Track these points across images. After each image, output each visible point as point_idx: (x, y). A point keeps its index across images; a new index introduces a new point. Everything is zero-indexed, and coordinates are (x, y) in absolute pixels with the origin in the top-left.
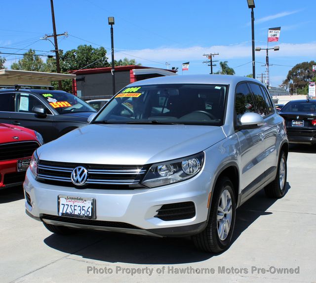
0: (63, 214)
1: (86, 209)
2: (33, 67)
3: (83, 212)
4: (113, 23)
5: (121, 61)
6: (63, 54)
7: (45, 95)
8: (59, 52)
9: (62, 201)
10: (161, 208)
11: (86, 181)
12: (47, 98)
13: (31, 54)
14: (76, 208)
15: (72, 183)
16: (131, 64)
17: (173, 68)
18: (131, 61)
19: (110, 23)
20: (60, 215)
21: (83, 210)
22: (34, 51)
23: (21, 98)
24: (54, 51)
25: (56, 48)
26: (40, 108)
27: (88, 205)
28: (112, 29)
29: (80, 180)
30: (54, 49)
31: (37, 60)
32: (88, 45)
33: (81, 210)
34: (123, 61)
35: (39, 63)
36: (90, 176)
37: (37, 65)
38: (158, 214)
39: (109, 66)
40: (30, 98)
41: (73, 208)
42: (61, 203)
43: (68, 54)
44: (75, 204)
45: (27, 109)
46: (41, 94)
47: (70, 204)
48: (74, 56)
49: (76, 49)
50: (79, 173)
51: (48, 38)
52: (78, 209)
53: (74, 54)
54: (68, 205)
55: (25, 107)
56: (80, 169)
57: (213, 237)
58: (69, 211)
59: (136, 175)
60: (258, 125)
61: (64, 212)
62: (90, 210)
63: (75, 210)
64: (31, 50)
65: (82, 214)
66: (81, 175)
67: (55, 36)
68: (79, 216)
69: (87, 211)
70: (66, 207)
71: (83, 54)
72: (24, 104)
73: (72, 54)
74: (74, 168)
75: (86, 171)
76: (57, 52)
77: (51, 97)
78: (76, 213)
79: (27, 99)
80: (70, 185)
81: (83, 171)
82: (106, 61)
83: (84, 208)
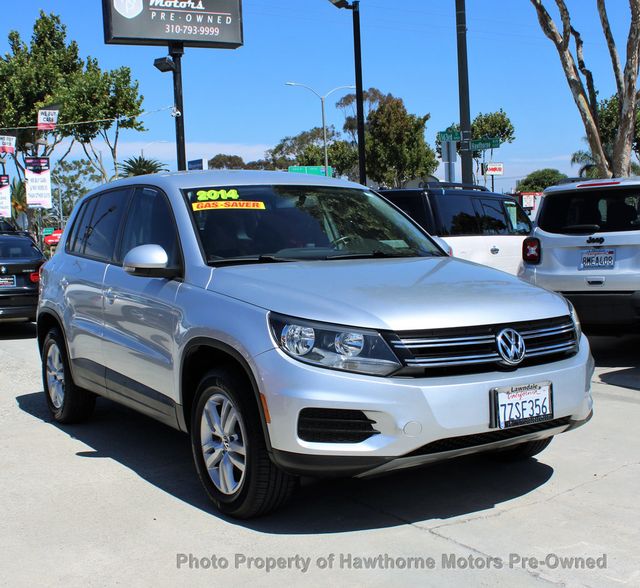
0: (506, 423)
1: (540, 403)
3: (537, 411)
9: (503, 399)
14: (525, 405)
20: (503, 426)
21: (536, 406)
27: (544, 393)
33: (534, 408)
41: (520, 407)
42: (500, 404)
44: (524, 398)
47: (514, 401)
52: (528, 406)
54: (512, 404)
58: (515, 415)
61: (507, 419)
62: (547, 404)
63: (523, 410)
65: (535, 415)
68: (531, 419)
69: (543, 406)
70: (509, 408)
78: (527, 415)
83: (538, 403)
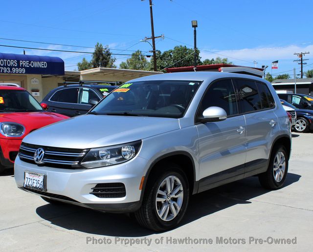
0: (26, 185)
1: (40, 182)
2: (138, 66)
3: (38, 185)
4: (196, 26)
5: (213, 60)
6: (161, 54)
7: (102, 90)
8: (156, 52)
9: (27, 175)
10: (96, 187)
11: (43, 160)
12: (103, 92)
13: (138, 54)
14: (35, 181)
15: (34, 161)
16: (223, 63)
17: (263, 67)
18: (223, 60)
19: (193, 26)
21: (38, 183)
22: (141, 52)
23: (83, 92)
24: (152, 51)
25: (154, 49)
26: (96, 100)
27: (41, 179)
28: (195, 31)
29: (39, 158)
30: (152, 50)
31: (143, 59)
32: (183, 46)
34: (215, 60)
35: (144, 62)
36: (45, 156)
37: (142, 64)
38: (93, 191)
39: (201, 65)
40: (90, 92)
41: (32, 181)
42: (26, 177)
43: (165, 54)
44: (34, 178)
45: (87, 101)
46: (98, 89)
47: (31, 177)
48: (171, 56)
49: (173, 49)
50: (39, 153)
51: (147, 40)
53: (171, 54)
55: (86, 100)
56: (40, 150)
57: (149, 216)
58: (30, 184)
59: (80, 157)
60: (220, 118)
63: (33, 183)
64: (138, 51)
66: (39, 155)
67: (153, 38)
68: (36, 187)
69: (41, 184)
70: (29, 180)
71: (179, 54)
72: (85, 98)
73: (168, 54)
74: (37, 149)
75: (43, 152)
76: (154, 52)
77: (107, 92)
78: (34, 185)
79: (87, 92)
80: (33, 162)
81: (42, 152)
82: (199, 60)
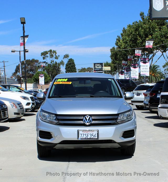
11: (92, 122)
21: (92, 135)
27: (95, 133)
33: (91, 136)
38: (123, 135)
41: (87, 135)
42: (80, 134)
44: (88, 133)
47: (85, 133)
54: (84, 134)
58: (85, 137)
59: (115, 118)
61: (82, 138)
62: (96, 135)
63: (88, 136)
65: (92, 138)
66: (89, 120)
68: (90, 139)
69: (95, 136)
70: (83, 135)
78: (89, 137)
81: (90, 118)
83: (93, 135)
